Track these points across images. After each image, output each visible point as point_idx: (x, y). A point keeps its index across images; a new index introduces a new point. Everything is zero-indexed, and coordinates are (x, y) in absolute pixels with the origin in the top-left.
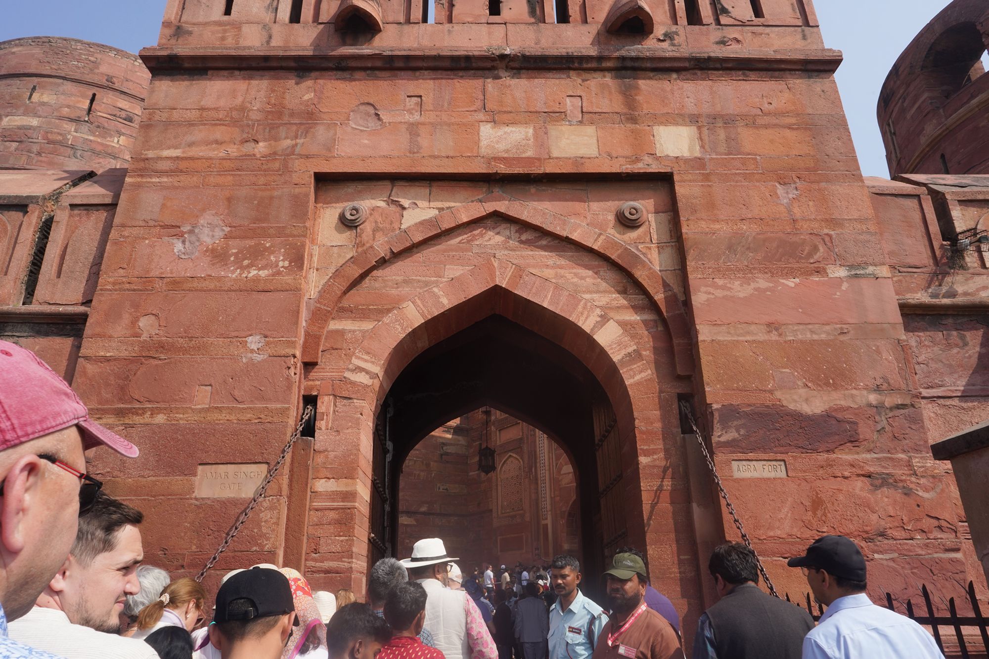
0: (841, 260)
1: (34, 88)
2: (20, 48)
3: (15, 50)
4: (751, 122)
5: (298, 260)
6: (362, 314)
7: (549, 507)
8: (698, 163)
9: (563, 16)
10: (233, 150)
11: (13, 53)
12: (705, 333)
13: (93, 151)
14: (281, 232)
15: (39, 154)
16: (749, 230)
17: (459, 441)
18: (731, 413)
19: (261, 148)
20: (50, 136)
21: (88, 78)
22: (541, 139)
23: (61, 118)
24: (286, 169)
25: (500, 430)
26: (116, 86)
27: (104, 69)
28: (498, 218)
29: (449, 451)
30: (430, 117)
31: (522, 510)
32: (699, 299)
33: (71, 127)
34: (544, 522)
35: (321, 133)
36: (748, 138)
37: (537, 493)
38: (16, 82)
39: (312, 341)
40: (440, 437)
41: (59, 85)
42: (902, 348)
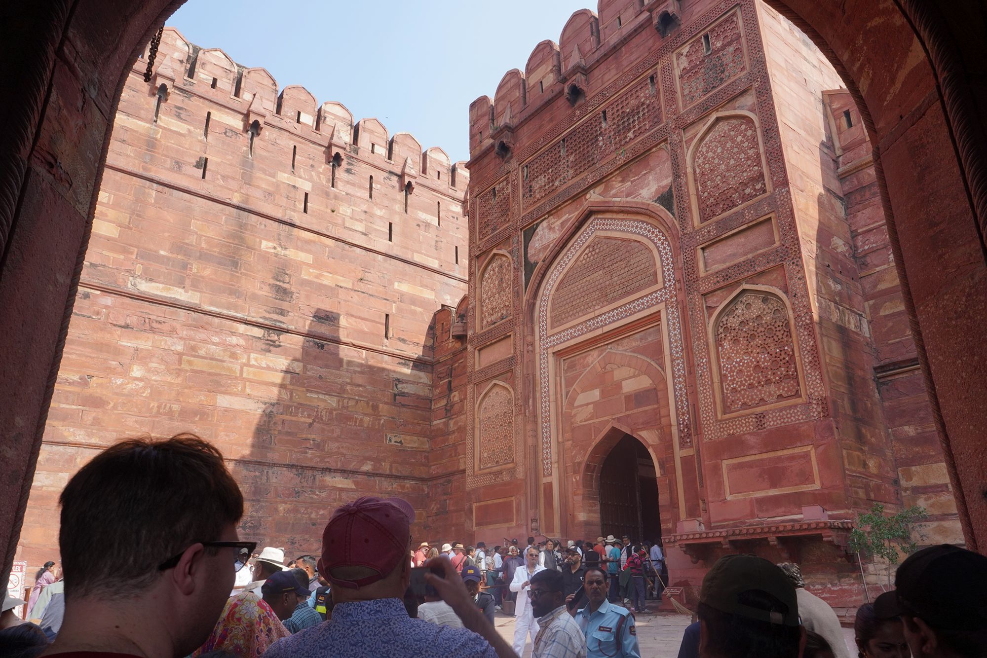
7: (554, 457)
17: (420, 378)
25: (479, 350)
29: (406, 391)
31: (512, 462)
34: (545, 480)
37: (536, 436)
40: (394, 371)
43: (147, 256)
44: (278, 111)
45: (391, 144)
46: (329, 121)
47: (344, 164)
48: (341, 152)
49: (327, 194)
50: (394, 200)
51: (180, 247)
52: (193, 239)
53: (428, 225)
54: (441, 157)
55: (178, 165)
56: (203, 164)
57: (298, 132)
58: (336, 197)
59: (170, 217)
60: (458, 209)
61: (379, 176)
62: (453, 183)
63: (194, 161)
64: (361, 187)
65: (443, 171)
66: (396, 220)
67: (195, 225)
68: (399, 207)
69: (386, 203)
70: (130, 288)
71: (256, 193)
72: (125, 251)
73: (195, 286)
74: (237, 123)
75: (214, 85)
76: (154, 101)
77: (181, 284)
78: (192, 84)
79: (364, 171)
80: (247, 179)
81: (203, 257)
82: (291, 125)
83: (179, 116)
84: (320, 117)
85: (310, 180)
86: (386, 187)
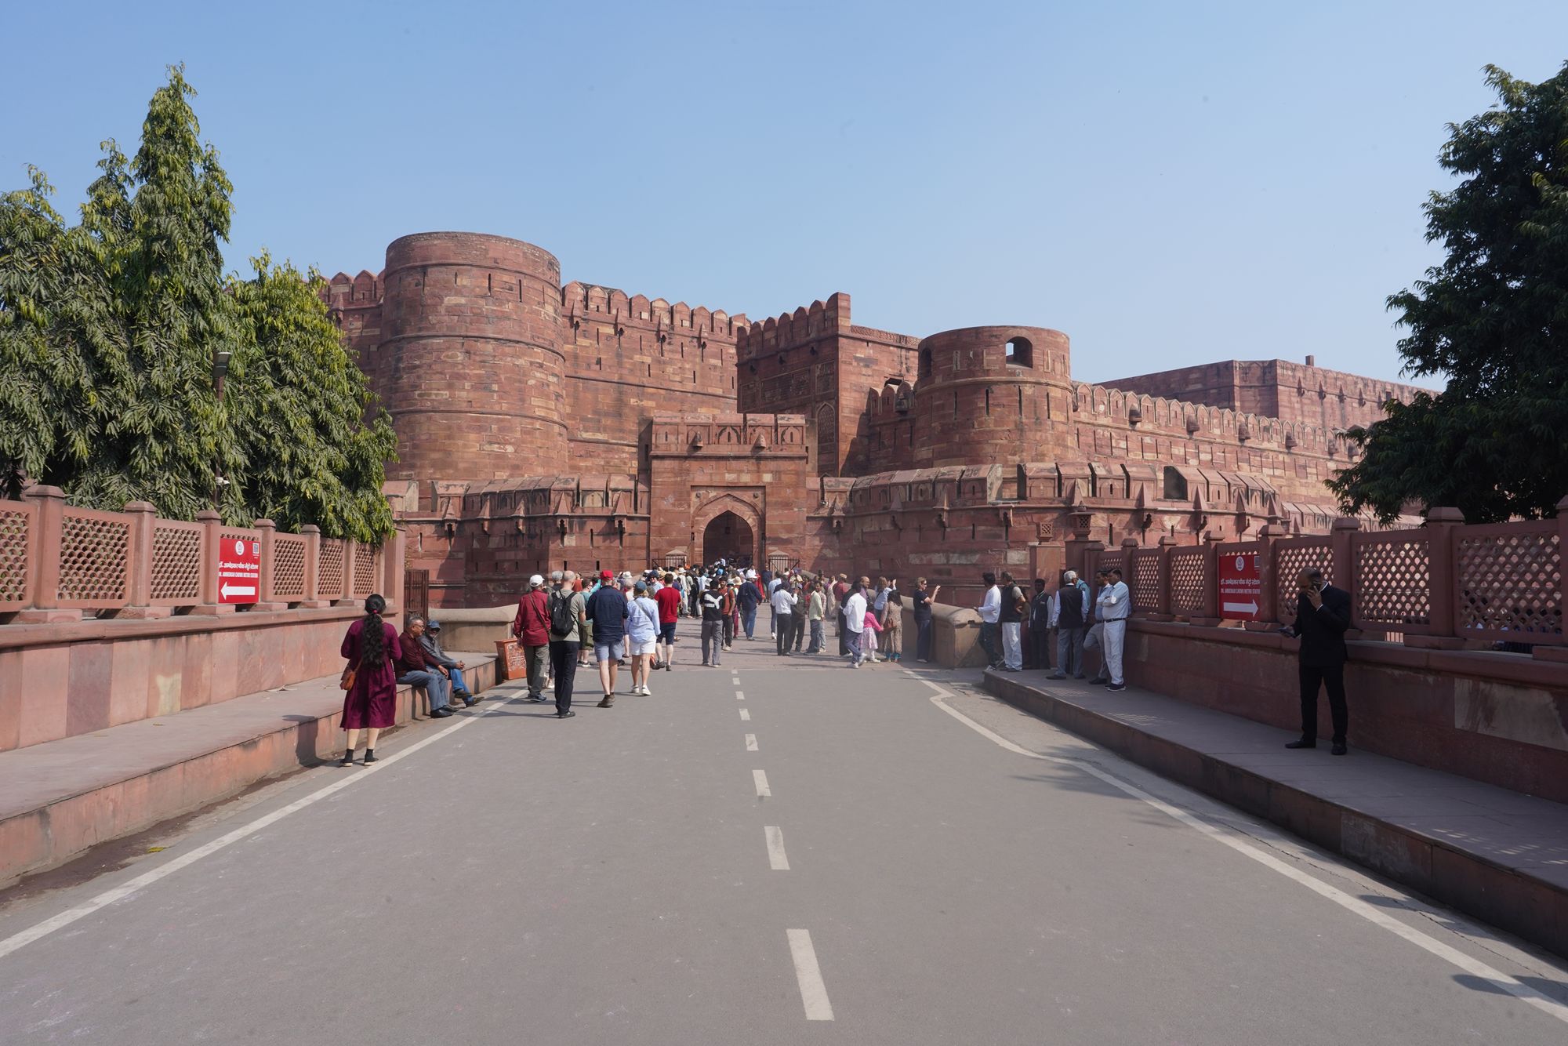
0: (797, 507)
1: (456, 274)
2: (439, 241)
3: (436, 242)
4: (785, 472)
5: (689, 506)
6: (702, 516)
8: (771, 483)
9: (745, 443)
10: (673, 479)
11: (435, 245)
12: (767, 522)
13: (497, 317)
14: (685, 500)
15: (471, 324)
16: (780, 500)
18: (770, 538)
19: (679, 479)
20: (474, 311)
21: (484, 263)
22: (739, 476)
23: (476, 296)
24: (685, 485)
26: (500, 266)
27: (491, 254)
28: (729, 495)
30: (714, 471)
32: (767, 515)
33: (482, 302)
35: (691, 475)
36: (784, 477)
38: (443, 269)
39: (693, 522)
41: (469, 271)
42: (805, 526)
43: (584, 419)
44: (630, 317)
45: (692, 315)
46: (657, 313)
47: (667, 341)
48: (665, 334)
49: (659, 362)
50: (695, 356)
51: (596, 412)
52: (600, 406)
53: (715, 367)
54: (722, 317)
55: (589, 365)
56: (599, 362)
57: (641, 326)
58: (665, 363)
59: (589, 396)
60: (733, 351)
61: (686, 341)
62: (730, 334)
63: (595, 361)
64: (677, 352)
65: (724, 326)
66: (697, 368)
67: (600, 397)
68: (698, 360)
69: (691, 358)
70: (579, 438)
71: (625, 372)
72: (575, 419)
73: (605, 431)
74: (610, 330)
75: (598, 311)
76: (573, 330)
77: (599, 431)
78: (587, 314)
79: (677, 340)
80: (620, 364)
81: (607, 414)
82: (636, 322)
83: (585, 337)
84: (652, 313)
85: (651, 355)
86: (691, 348)
